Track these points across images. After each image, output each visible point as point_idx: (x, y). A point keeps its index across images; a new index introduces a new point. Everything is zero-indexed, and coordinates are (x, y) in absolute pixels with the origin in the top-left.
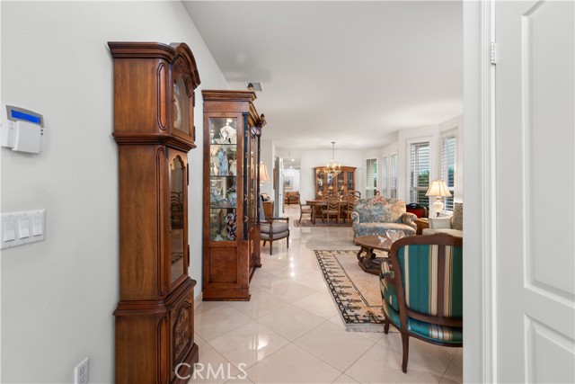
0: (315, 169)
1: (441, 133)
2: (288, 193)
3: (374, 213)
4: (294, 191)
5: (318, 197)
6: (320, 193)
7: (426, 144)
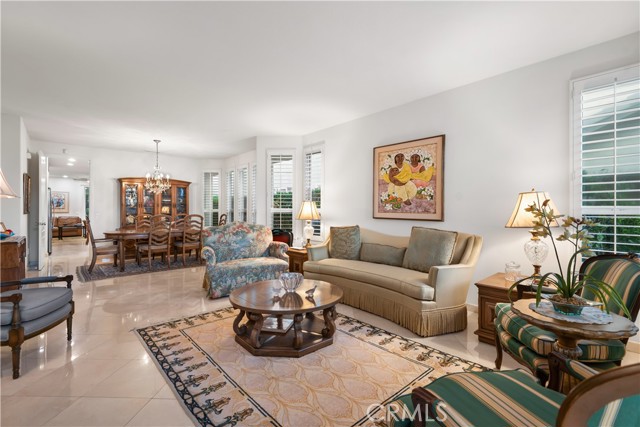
0: (120, 181)
1: (305, 147)
2: (58, 220)
3: (234, 246)
4: (71, 214)
5: (125, 225)
6: (130, 219)
7: (288, 158)
